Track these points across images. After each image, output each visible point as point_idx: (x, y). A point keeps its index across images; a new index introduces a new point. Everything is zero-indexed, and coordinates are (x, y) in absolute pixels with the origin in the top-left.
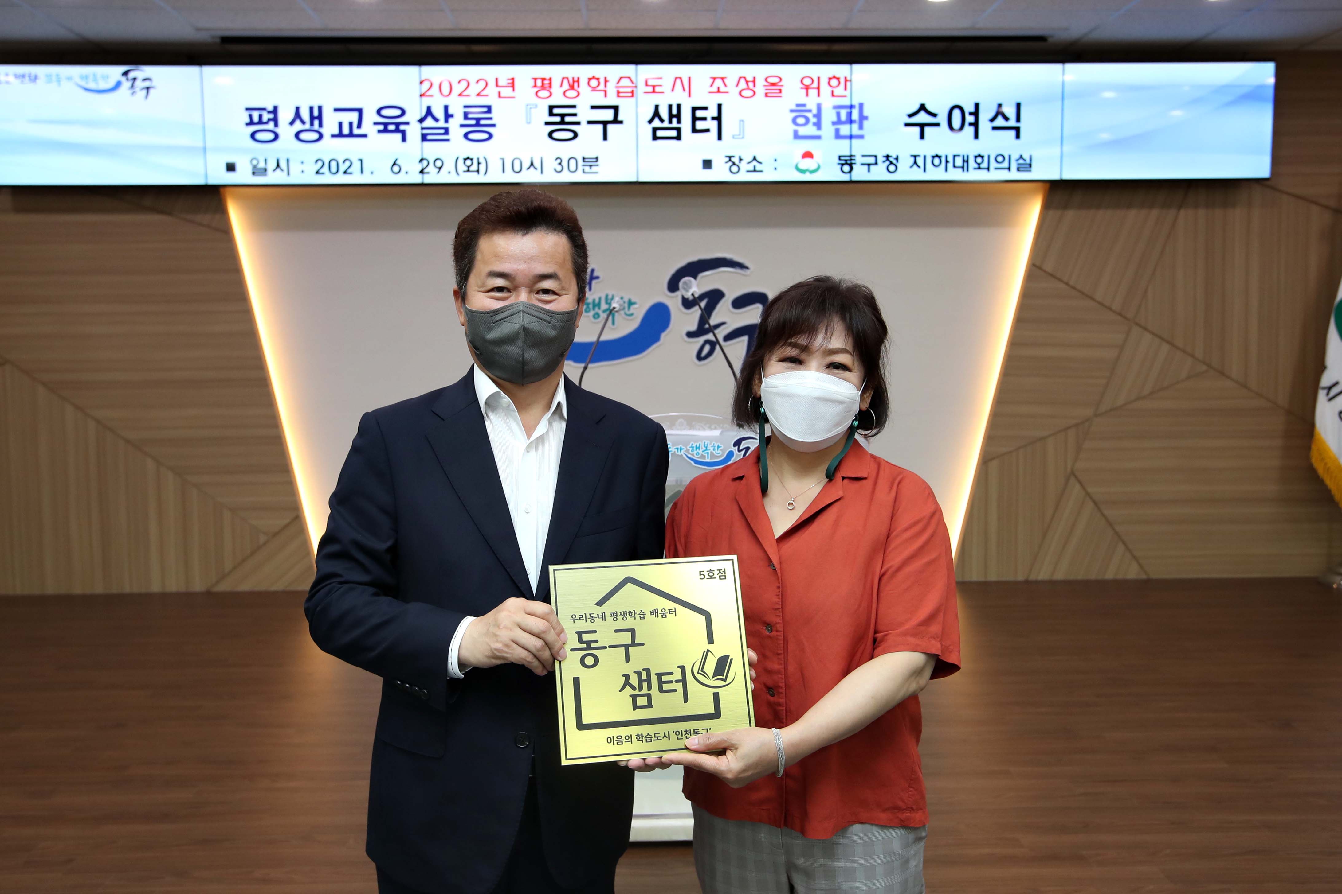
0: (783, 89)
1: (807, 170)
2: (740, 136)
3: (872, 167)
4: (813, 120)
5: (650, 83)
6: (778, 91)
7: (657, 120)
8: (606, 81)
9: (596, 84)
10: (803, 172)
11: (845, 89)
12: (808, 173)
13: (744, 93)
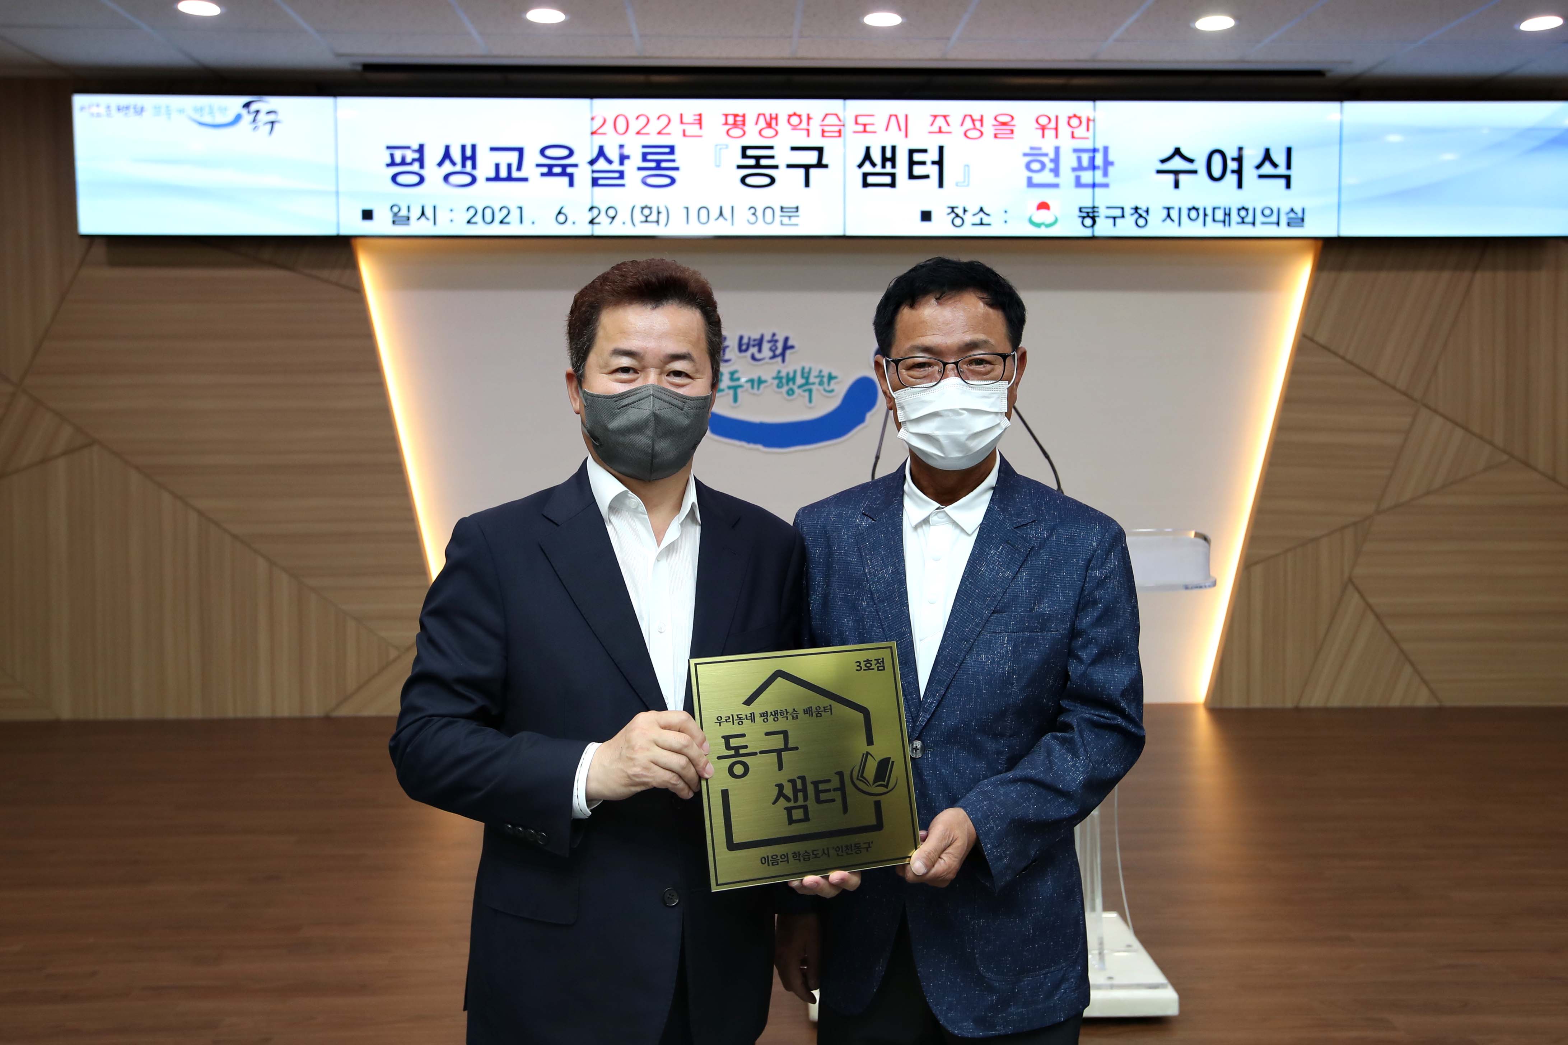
0: (1014, 129)
1: (1043, 224)
2: (965, 182)
3: (1118, 220)
4: (1050, 165)
5: (861, 120)
6: (1008, 132)
7: (867, 164)
8: (809, 118)
9: (797, 121)
10: (1038, 225)
11: (1088, 130)
12: (1043, 227)
13: (969, 134)
